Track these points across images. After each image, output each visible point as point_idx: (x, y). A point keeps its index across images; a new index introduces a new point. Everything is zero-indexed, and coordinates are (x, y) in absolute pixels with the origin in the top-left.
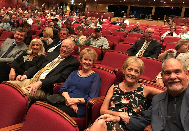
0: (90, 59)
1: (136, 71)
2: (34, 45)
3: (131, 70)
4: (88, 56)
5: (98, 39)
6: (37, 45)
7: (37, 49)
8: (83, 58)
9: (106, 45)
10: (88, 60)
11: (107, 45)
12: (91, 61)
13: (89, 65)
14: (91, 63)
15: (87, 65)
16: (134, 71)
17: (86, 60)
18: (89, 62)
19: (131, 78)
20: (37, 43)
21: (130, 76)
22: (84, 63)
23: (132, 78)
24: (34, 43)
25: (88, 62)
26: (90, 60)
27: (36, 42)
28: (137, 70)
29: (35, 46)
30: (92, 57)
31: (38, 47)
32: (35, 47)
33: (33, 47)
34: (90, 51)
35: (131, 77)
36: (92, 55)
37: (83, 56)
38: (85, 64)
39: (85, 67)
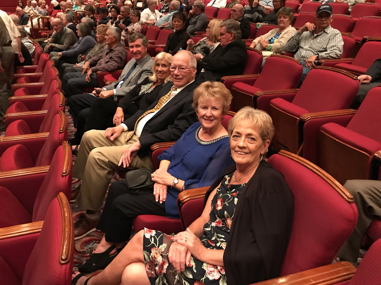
0: (214, 104)
1: (248, 136)
2: (158, 65)
3: (239, 137)
4: (208, 101)
5: (320, 34)
6: (164, 65)
7: (163, 72)
8: (199, 106)
9: (333, 46)
10: (210, 109)
11: (335, 48)
12: (216, 109)
13: (212, 118)
14: (216, 113)
15: (210, 119)
16: (243, 138)
17: (205, 108)
18: (210, 112)
19: (239, 153)
20: (163, 62)
21: (237, 149)
22: (203, 117)
23: (242, 153)
24: (158, 62)
25: (208, 112)
26: (214, 108)
27: (162, 59)
28: (250, 135)
29: (160, 66)
30: (217, 99)
31: (165, 69)
32: (160, 68)
33: (157, 68)
34: (212, 87)
35: (239, 151)
36: (217, 96)
37: (199, 101)
38: (205, 117)
39: (206, 124)
